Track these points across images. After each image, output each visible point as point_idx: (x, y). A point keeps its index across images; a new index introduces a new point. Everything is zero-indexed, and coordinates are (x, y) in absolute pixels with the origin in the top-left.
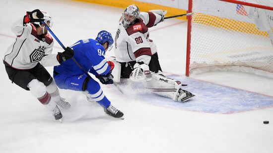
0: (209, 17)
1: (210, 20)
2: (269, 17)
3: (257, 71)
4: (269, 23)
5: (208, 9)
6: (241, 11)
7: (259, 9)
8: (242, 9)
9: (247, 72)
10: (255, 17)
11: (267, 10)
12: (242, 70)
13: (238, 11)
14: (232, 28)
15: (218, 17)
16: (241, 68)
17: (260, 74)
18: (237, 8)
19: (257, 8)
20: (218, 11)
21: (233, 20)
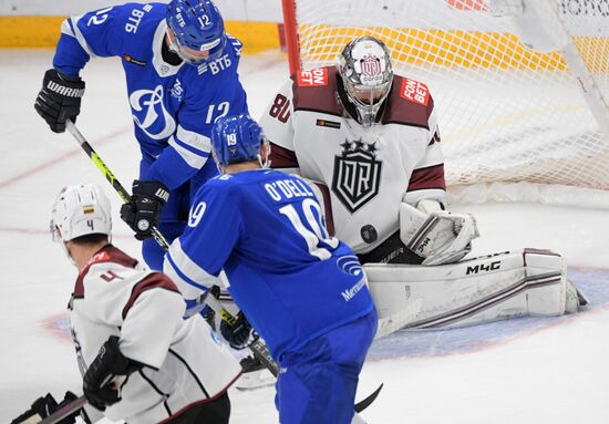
2: (560, 2)
3: (549, 189)
4: (562, 22)
9: (514, 199)
10: (514, 9)
12: (495, 197)
13: (451, 1)
14: (439, 61)
16: (490, 191)
17: (560, 199)
20: (385, 8)
21: (441, 34)
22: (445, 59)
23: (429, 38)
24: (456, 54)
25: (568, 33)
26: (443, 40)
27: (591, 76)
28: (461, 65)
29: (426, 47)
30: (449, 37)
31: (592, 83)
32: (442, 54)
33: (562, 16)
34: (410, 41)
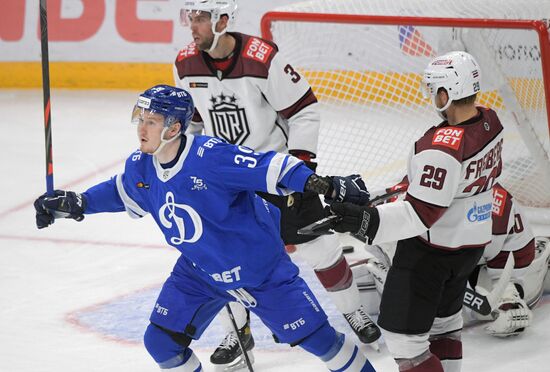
0: (328, 75)
1: (332, 85)
2: (497, 49)
4: (499, 66)
5: (320, 53)
6: (414, 46)
7: (466, 30)
8: (416, 40)
11: (487, 30)
13: (405, 49)
14: (395, 98)
15: (351, 73)
18: (401, 38)
19: (458, 29)
20: (350, 54)
21: (397, 75)
22: (400, 97)
23: (387, 79)
24: (409, 93)
25: (504, 75)
26: (399, 81)
27: (524, 111)
28: (413, 103)
29: (385, 86)
30: (403, 79)
31: (524, 118)
32: (398, 92)
33: (499, 61)
34: (371, 81)
